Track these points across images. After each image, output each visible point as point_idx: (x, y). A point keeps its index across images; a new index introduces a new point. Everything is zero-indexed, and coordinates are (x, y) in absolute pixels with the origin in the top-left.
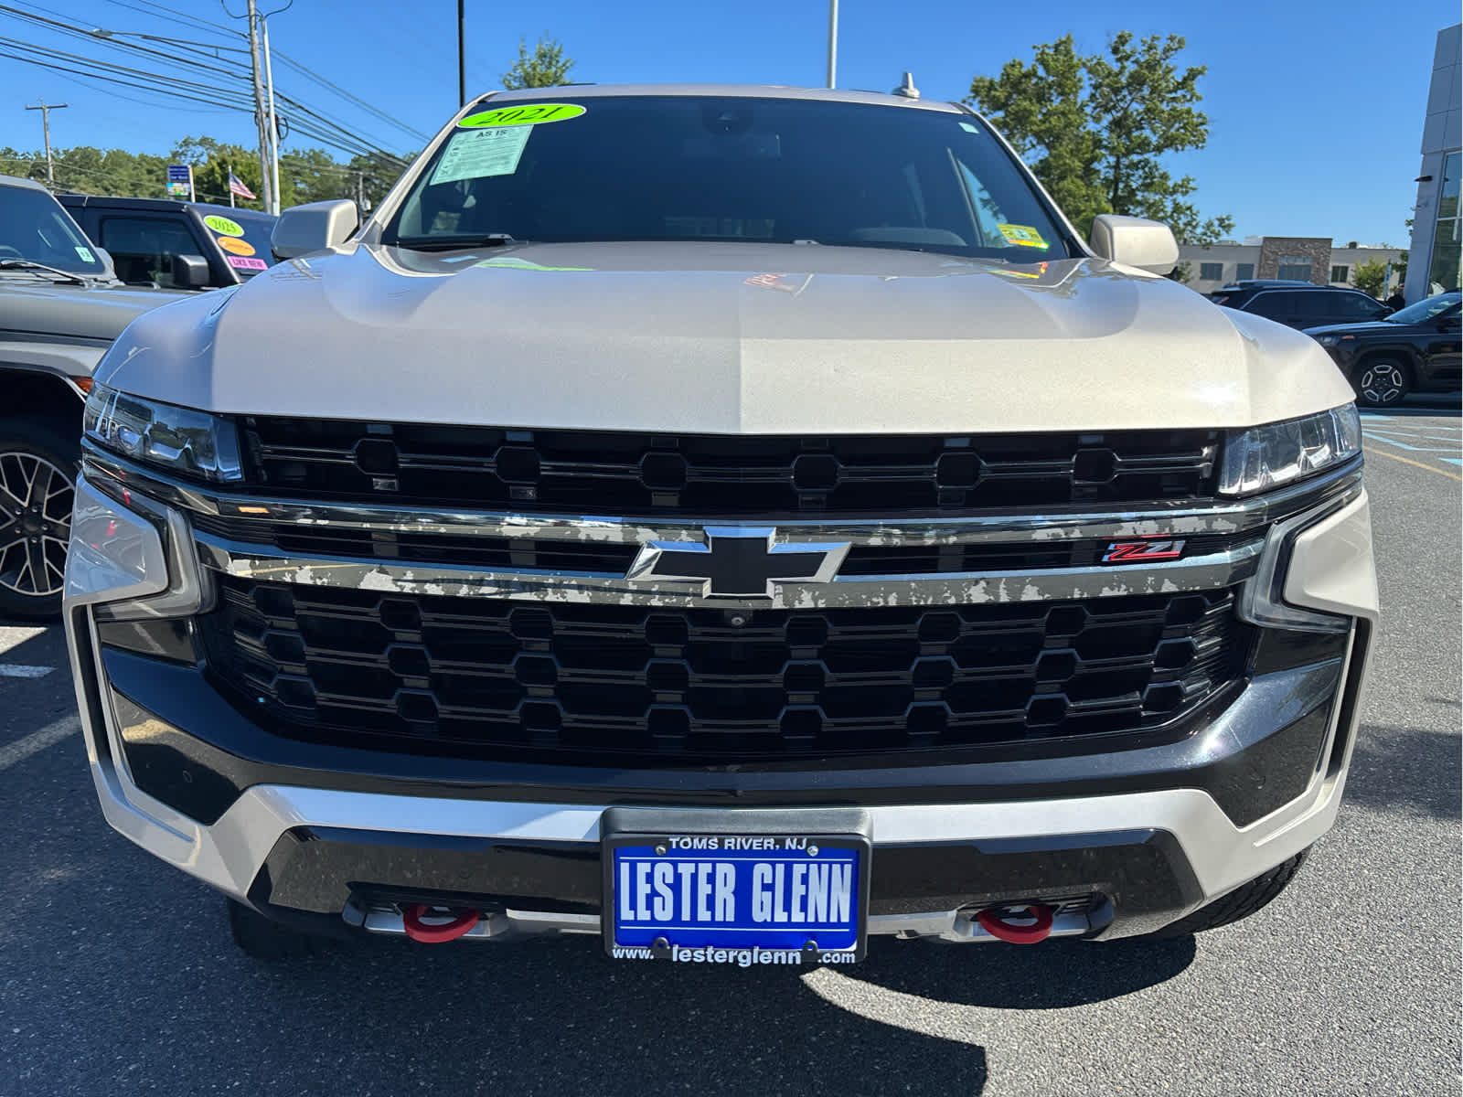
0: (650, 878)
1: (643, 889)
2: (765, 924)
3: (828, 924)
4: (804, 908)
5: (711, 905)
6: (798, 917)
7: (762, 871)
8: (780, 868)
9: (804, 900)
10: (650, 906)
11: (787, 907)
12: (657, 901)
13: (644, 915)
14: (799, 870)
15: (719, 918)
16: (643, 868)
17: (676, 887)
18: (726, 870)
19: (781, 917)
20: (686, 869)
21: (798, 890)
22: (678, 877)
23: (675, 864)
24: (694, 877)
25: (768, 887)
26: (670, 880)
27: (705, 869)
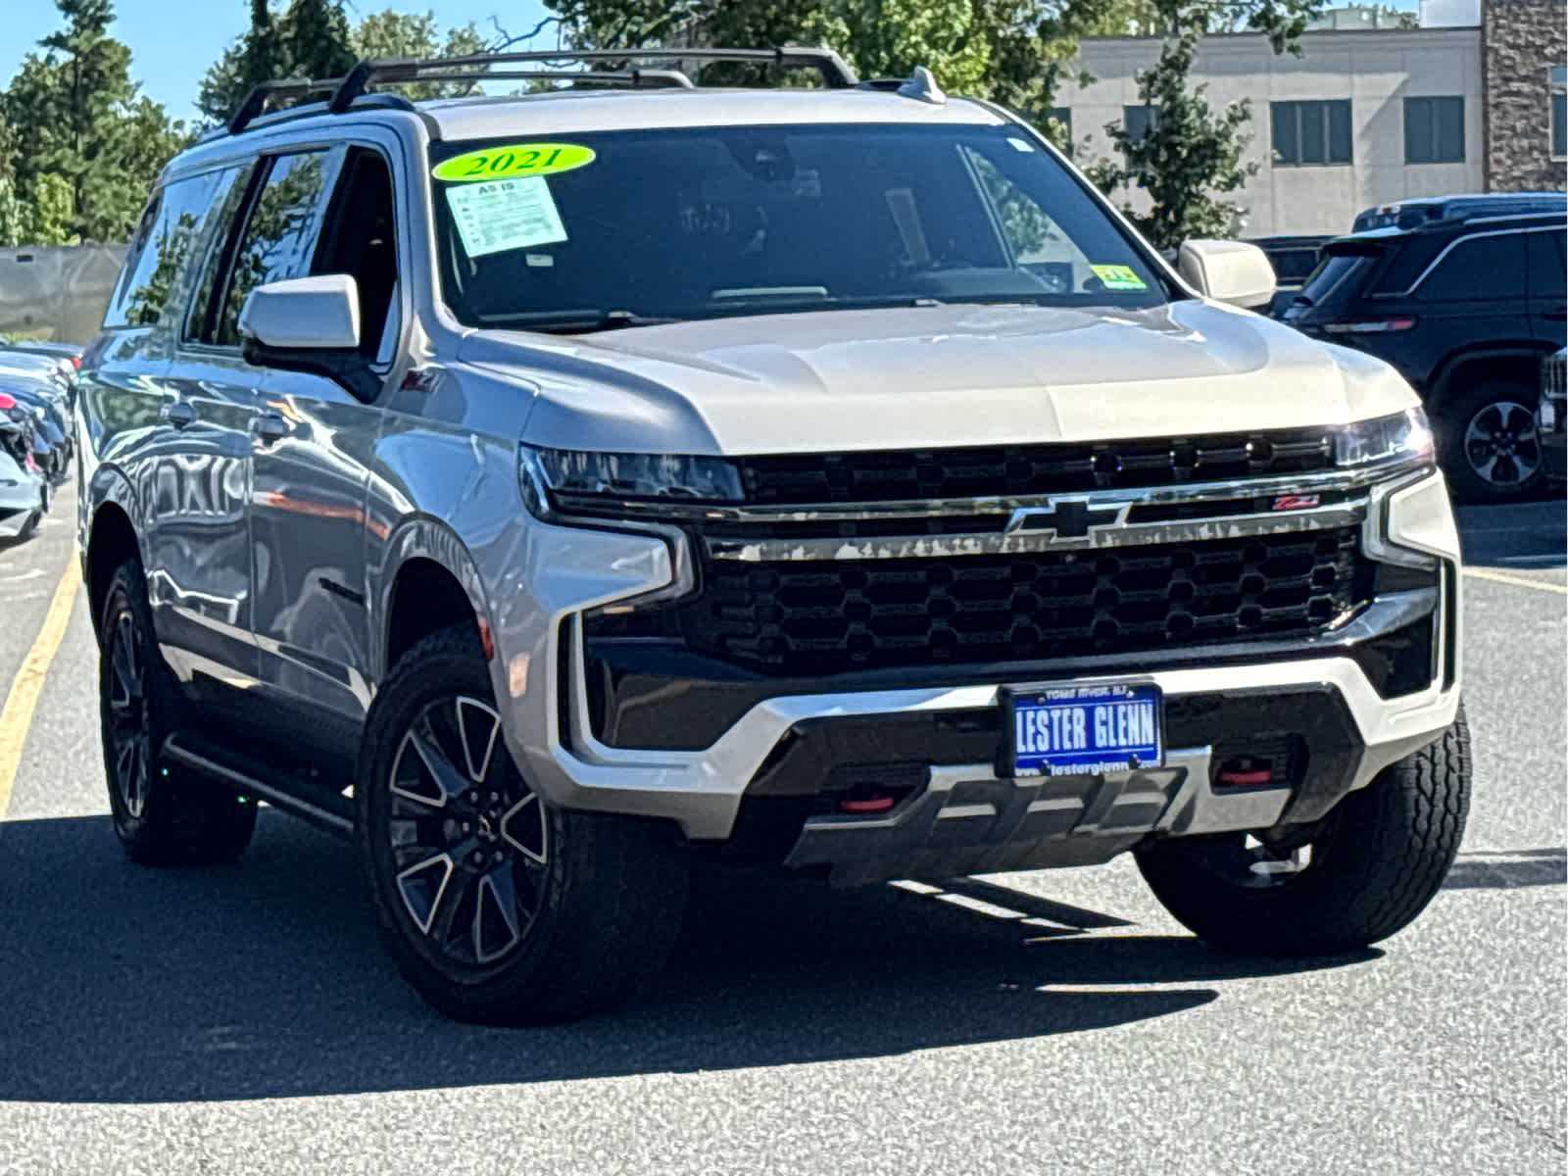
0: (1034, 722)
1: (1031, 730)
2: (1104, 748)
3: (1141, 746)
4: (1126, 736)
5: (1071, 739)
6: (1122, 742)
7: (1100, 712)
8: (1111, 709)
9: (1126, 730)
10: (1035, 742)
11: (1116, 736)
12: (1039, 737)
13: (1031, 748)
14: (1121, 709)
15: (1076, 746)
16: (1030, 715)
17: (1050, 727)
18: (1079, 713)
19: (1113, 743)
20: (1056, 714)
21: (1122, 724)
22: (1051, 720)
23: (1049, 711)
24: (1060, 719)
25: (1105, 723)
26: (1046, 722)
27: (1067, 712)
